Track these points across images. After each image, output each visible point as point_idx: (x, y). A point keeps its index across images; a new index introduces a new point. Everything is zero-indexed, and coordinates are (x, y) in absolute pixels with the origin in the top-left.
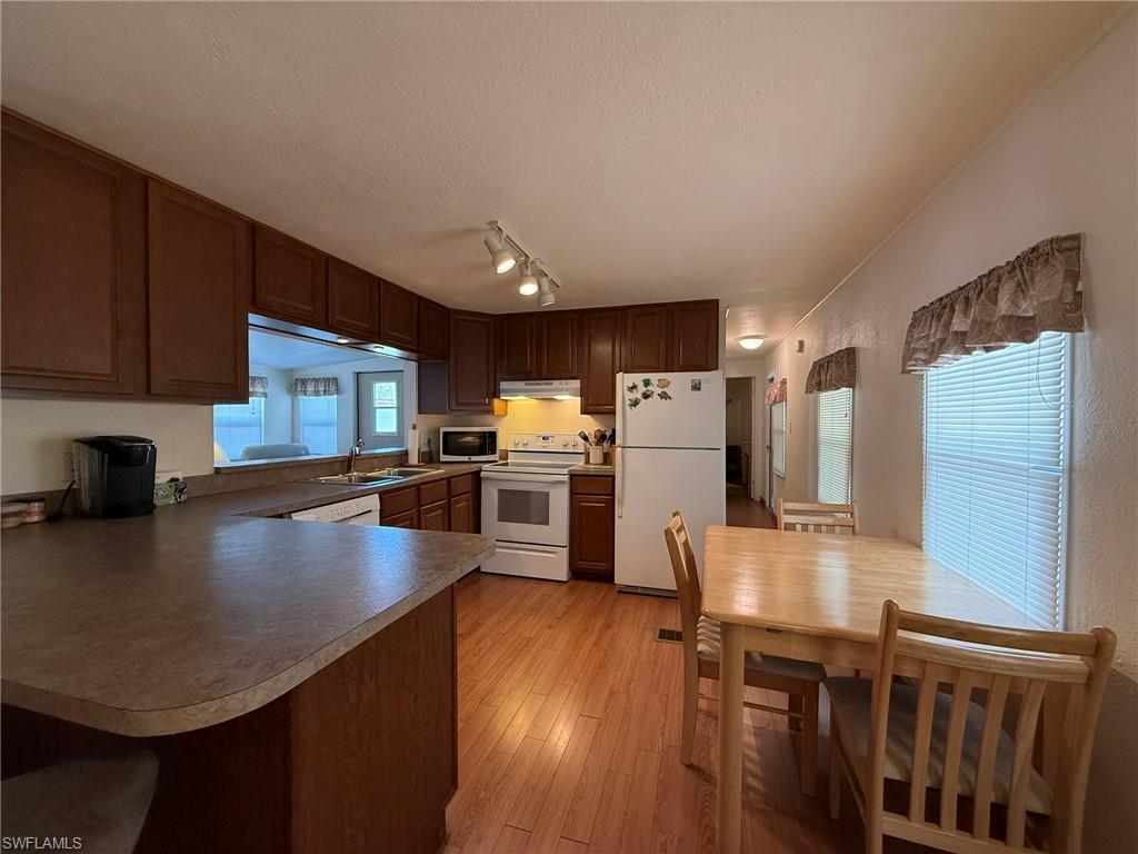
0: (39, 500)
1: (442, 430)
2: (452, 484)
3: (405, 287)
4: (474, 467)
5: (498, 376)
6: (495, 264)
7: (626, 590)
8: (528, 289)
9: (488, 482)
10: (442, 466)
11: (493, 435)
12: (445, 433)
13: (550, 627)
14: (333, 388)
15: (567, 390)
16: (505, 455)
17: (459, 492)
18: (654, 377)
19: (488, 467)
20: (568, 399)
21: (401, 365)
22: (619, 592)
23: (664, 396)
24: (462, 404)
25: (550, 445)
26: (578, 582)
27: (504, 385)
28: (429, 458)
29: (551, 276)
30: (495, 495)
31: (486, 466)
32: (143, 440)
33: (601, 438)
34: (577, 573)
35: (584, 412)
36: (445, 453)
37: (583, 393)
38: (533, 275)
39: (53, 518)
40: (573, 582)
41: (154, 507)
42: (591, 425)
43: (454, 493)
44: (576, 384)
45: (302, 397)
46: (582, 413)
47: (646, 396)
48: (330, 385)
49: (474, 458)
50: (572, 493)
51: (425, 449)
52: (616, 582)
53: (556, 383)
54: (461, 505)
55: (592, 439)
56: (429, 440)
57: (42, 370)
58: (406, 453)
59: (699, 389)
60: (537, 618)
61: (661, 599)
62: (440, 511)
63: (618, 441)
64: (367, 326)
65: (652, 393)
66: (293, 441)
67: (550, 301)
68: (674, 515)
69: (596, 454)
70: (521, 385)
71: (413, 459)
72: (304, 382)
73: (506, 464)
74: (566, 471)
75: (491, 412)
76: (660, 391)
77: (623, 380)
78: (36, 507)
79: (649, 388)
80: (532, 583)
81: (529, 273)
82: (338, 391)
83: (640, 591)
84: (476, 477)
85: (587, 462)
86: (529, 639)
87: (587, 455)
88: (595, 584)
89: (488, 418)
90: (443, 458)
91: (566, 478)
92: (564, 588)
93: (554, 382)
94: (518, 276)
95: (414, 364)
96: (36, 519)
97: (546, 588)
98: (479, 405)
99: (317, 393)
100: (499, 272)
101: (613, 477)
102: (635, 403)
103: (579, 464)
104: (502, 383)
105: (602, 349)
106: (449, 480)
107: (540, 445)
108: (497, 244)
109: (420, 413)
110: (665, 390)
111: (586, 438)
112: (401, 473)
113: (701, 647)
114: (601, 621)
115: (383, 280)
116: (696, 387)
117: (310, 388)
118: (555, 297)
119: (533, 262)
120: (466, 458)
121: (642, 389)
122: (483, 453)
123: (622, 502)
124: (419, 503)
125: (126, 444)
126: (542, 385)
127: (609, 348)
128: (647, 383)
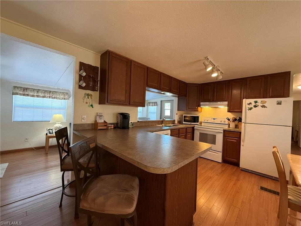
0: (113, 124)
1: (184, 115)
2: (187, 129)
3: (178, 79)
4: (193, 126)
5: (200, 101)
6: (206, 69)
7: (244, 170)
8: (214, 75)
9: (197, 130)
10: (183, 125)
11: (198, 117)
12: (184, 116)
13: (217, 175)
14: (156, 104)
15: (223, 105)
16: (201, 123)
17: (189, 132)
18: (259, 100)
19: (197, 126)
20: (223, 108)
21: (174, 98)
22: (241, 170)
23: (263, 106)
24: (190, 108)
25: (216, 121)
26: (225, 164)
27: (202, 103)
28: (180, 122)
29: (221, 70)
30: (199, 134)
31: (196, 126)
32: (128, 114)
33: (235, 120)
34: (225, 161)
35: (229, 111)
36: (184, 121)
37: (228, 106)
38: (216, 71)
39: (115, 128)
40: (223, 164)
41: (129, 128)
42: (231, 116)
43: (187, 132)
44: (226, 103)
45: (149, 106)
46: (228, 112)
47: (255, 106)
48: (155, 104)
49: (192, 123)
50: (224, 136)
51: (179, 120)
52: (240, 166)
53: (219, 103)
54: (189, 135)
55: (231, 120)
56: (180, 118)
57: (116, 100)
58: (174, 121)
59: (281, 104)
60: (212, 171)
61: (260, 176)
62: (184, 136)
63: (243, 121)
64: (168, 88)
65: (258, 105)
66: (147, 116)
67: (221, 78)
68: (274, 147)
69: (232, 125)
70: (207, 103)
71: (176, 122)
72: (150, 103)
73: (201, 126)
74: (222, 129)
75: (197, 111)
76: (262, 105)
77: (245, 102)
78: (113, 125)
79: (257, 104)
80: (209, 161)
81: (215, 70)
82: (157, 105)
83: (250, 171)
84: (193, 128)
85: (229, 127)
86: (211, 177)
87: (229, 125)
88: (232, 166)
89: (196, 113)
90: (184, 123)
91: (222, 131)
92: (220, 165)
93: (218, 102)
94: (212, 72)
95: (177, 98)
96: (112, 128)
97: (213, 163)
98: (194, 109)
99: (152, 106)
100: (207, 71)
101: (240, 133)
102: (251, 109)
103: (226, 127)
104: (201, 103)
105: (236, 92)
106: (186, 128)
107: (212, 121)
108: (207, 63)
109: (178, 110)
110: (264, 104)
111: (229, 120)
112: (174, 126)
113: (289, 197)
114: (236, 178)
115: (173, 77)
116: (279, 103)
117: (151, 104)
118: (222, 77)
119: (216, 67)
120: (190, 123)
121: (254, 104)
122: (195, 122)
123: (243, 141)
124: (179, 133)
125: (126, 114)
126: (214, 103)
127: (239, 92)
128: (256, 102)
